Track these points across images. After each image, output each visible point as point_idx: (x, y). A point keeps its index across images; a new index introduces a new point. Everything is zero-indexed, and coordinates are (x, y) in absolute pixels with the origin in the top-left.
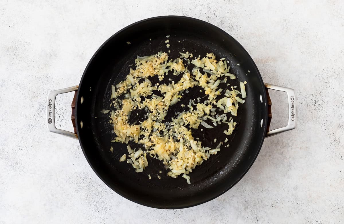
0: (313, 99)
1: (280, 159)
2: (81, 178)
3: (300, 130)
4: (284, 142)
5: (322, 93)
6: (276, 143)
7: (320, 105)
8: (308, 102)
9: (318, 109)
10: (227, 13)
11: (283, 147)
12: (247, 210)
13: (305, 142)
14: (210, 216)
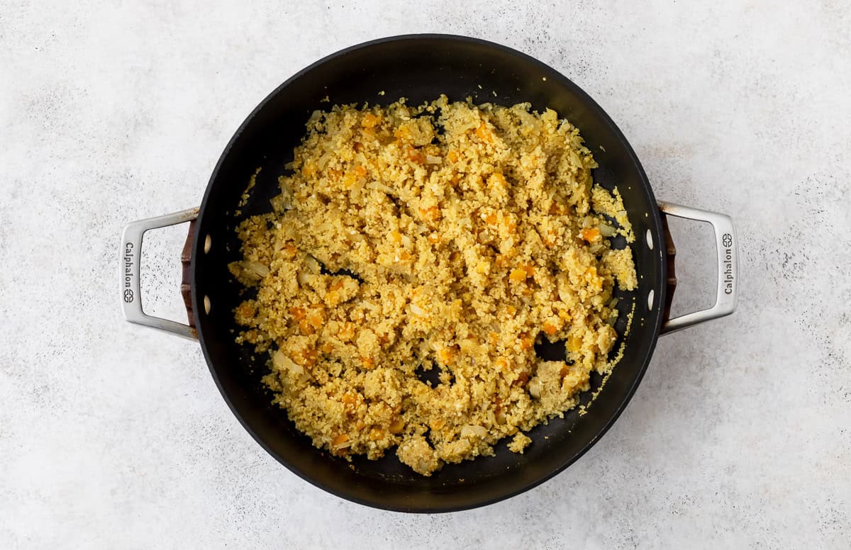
0: (782, 251)
1: (694, 395)
2: (204, 429)
4: (706, 355)
5: (803, 237)
6: (687, 356)
7: (798, 265)
8: (769, 256)
9: (791, 275)
10: (575, 30)
11: (702, 368)
12: (609, 520)
13: (757, 355)
14: (519, 531)
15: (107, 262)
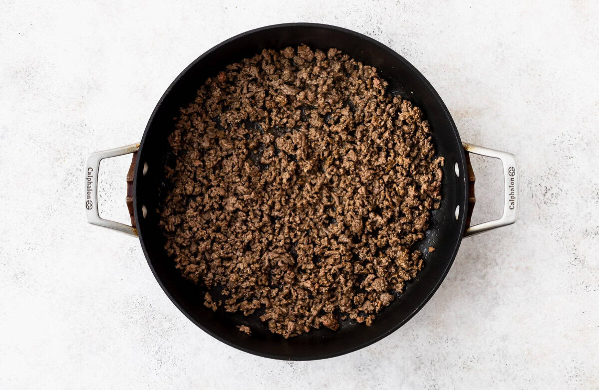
0: (543, 185)
1: (479, 285)
2: (134, 304)
3: (517, 238)
4: (488, 257)
5: (558, 175)
6: (475, 258)
7: (554, 195)
8: (534, 188)
9: (549, 201)
10: (399, 27)
11: (486, 266)
12: (418, 372)
13: (524, 258)
14: (355, 379)
15: (67, 185)
